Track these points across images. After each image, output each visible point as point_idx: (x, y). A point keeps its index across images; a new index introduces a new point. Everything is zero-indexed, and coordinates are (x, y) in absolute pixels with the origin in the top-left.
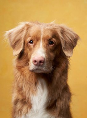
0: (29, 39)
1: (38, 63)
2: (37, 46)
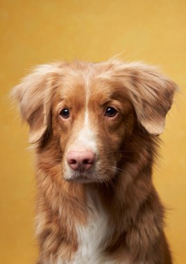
0: (59, 107)
1: (80, 166)
2: (77, 122)
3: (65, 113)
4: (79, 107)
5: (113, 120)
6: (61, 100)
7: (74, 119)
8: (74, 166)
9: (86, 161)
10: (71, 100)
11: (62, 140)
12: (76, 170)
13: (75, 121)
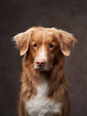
3: (35, 46)
4: (41, 44)
5: (52, 49)
6: (34, 41)
7: (38, 48)
8: (38, 64)
9: (42, 63)
10: (38, 41)
11: (33, 55)
12: (38, 66)
13: (39, 49)
